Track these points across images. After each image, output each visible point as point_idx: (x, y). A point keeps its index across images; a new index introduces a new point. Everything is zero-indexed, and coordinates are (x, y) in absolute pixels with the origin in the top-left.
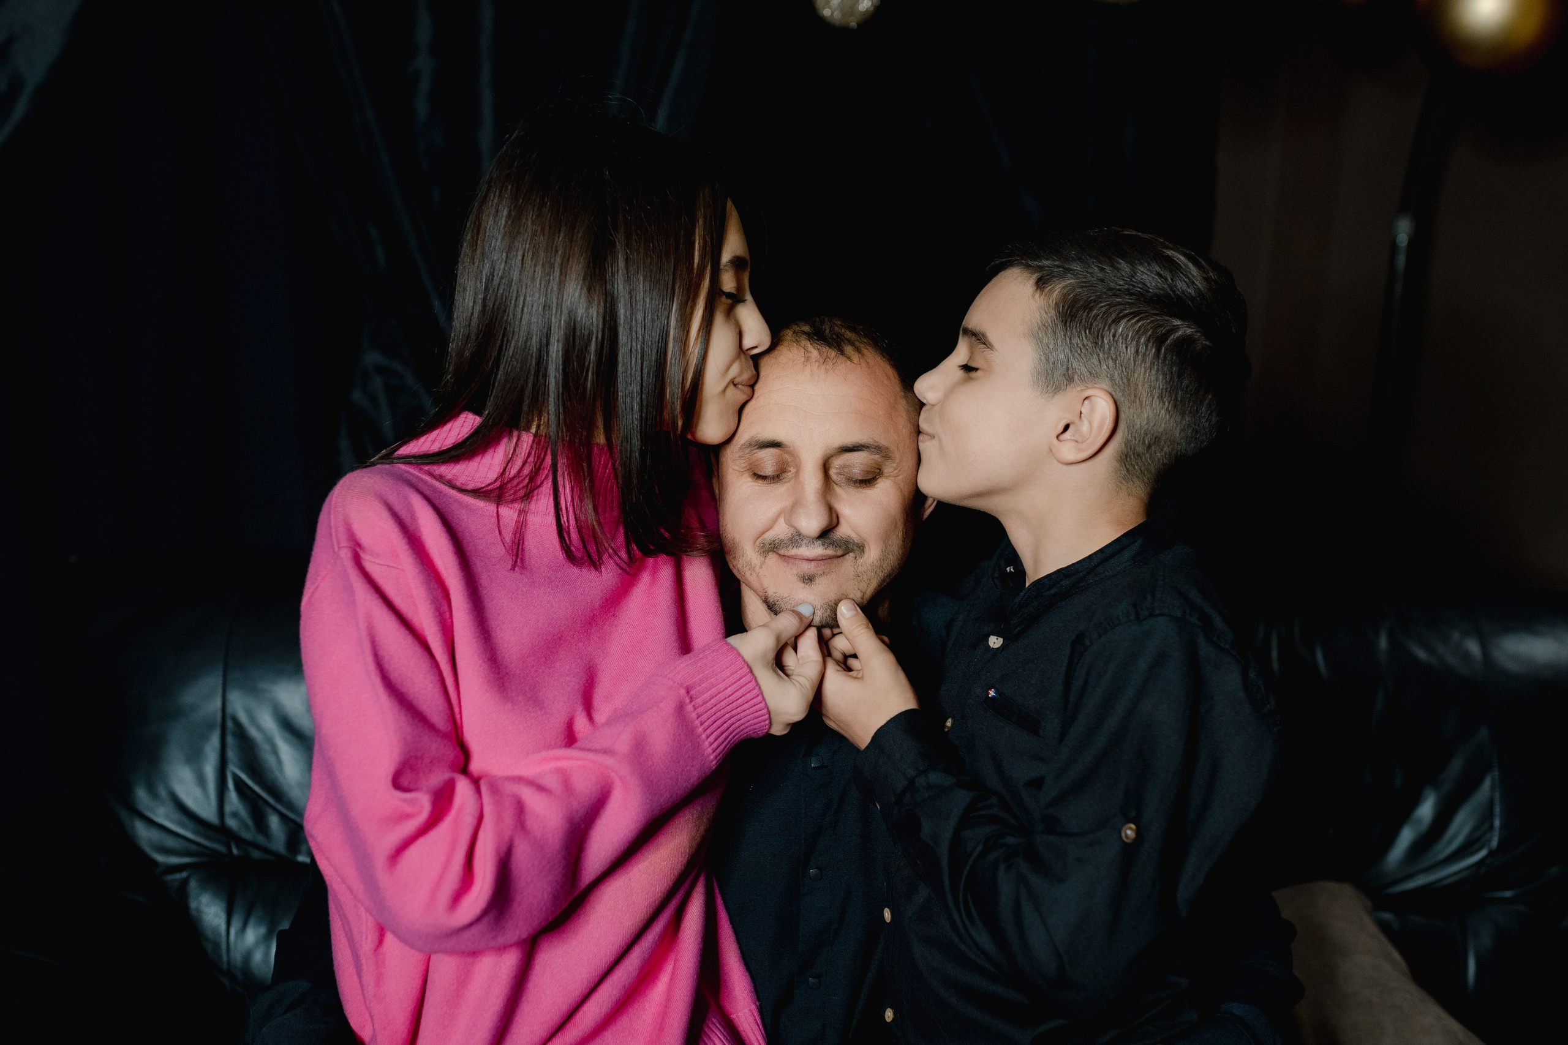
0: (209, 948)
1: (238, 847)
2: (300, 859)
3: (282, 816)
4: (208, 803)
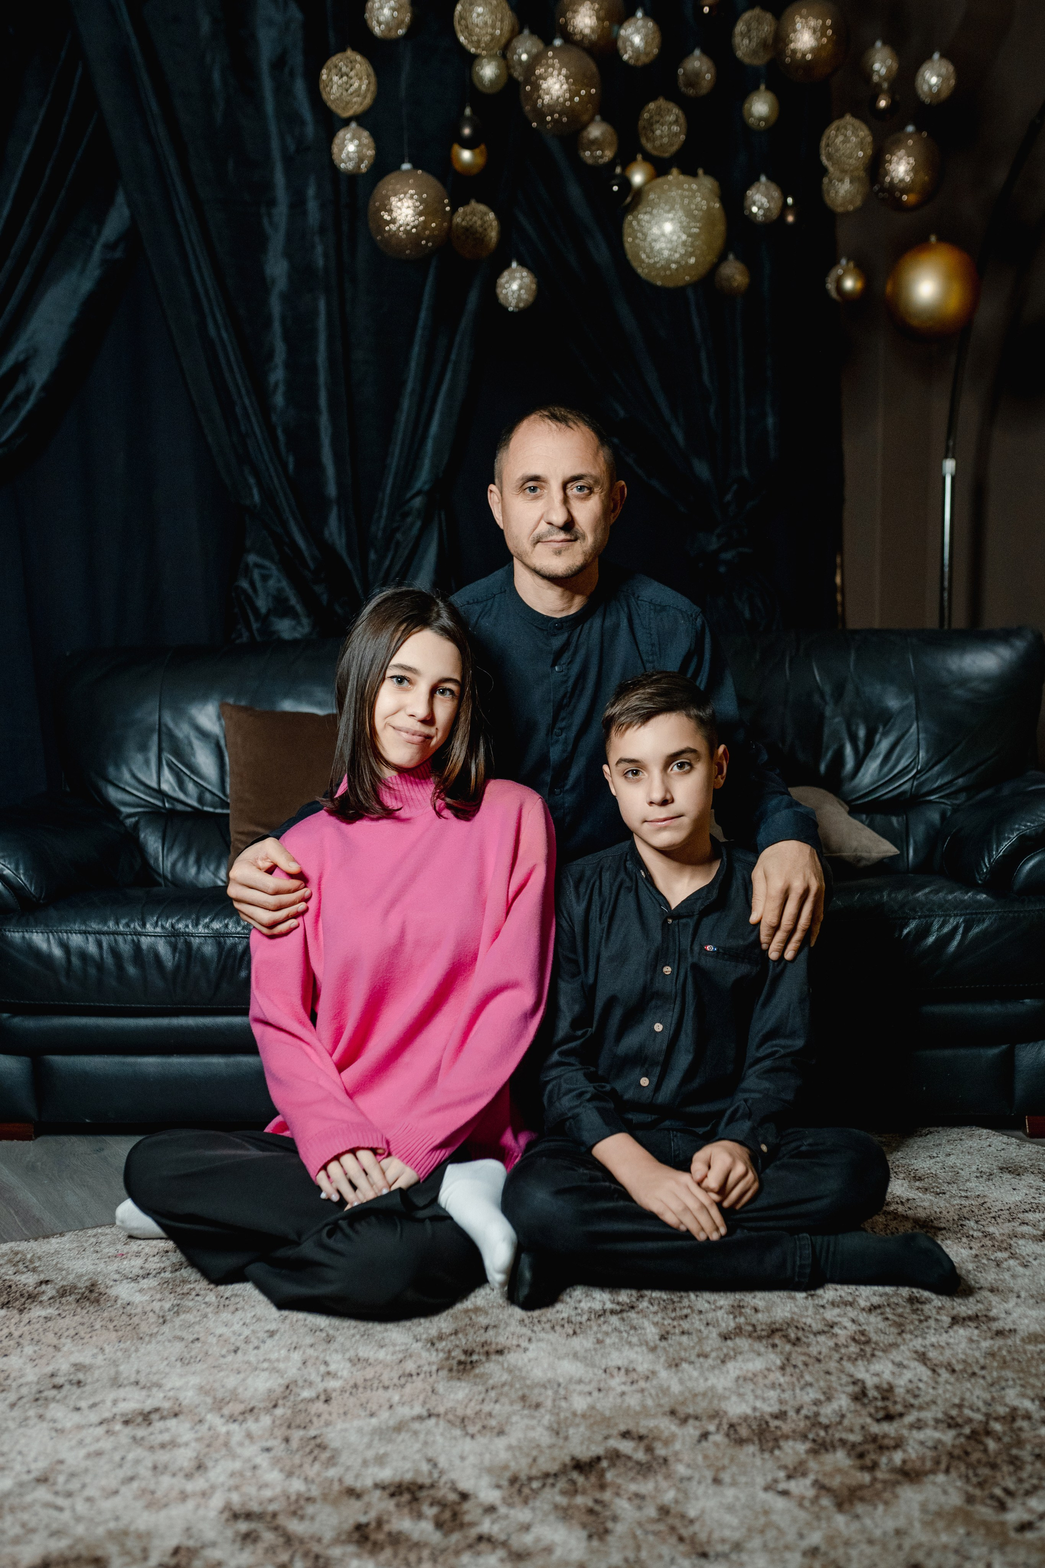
0: (152, 862)
1: (168, 802)
2: (206, 809)
3: (195, 782)
4: (151, 775)
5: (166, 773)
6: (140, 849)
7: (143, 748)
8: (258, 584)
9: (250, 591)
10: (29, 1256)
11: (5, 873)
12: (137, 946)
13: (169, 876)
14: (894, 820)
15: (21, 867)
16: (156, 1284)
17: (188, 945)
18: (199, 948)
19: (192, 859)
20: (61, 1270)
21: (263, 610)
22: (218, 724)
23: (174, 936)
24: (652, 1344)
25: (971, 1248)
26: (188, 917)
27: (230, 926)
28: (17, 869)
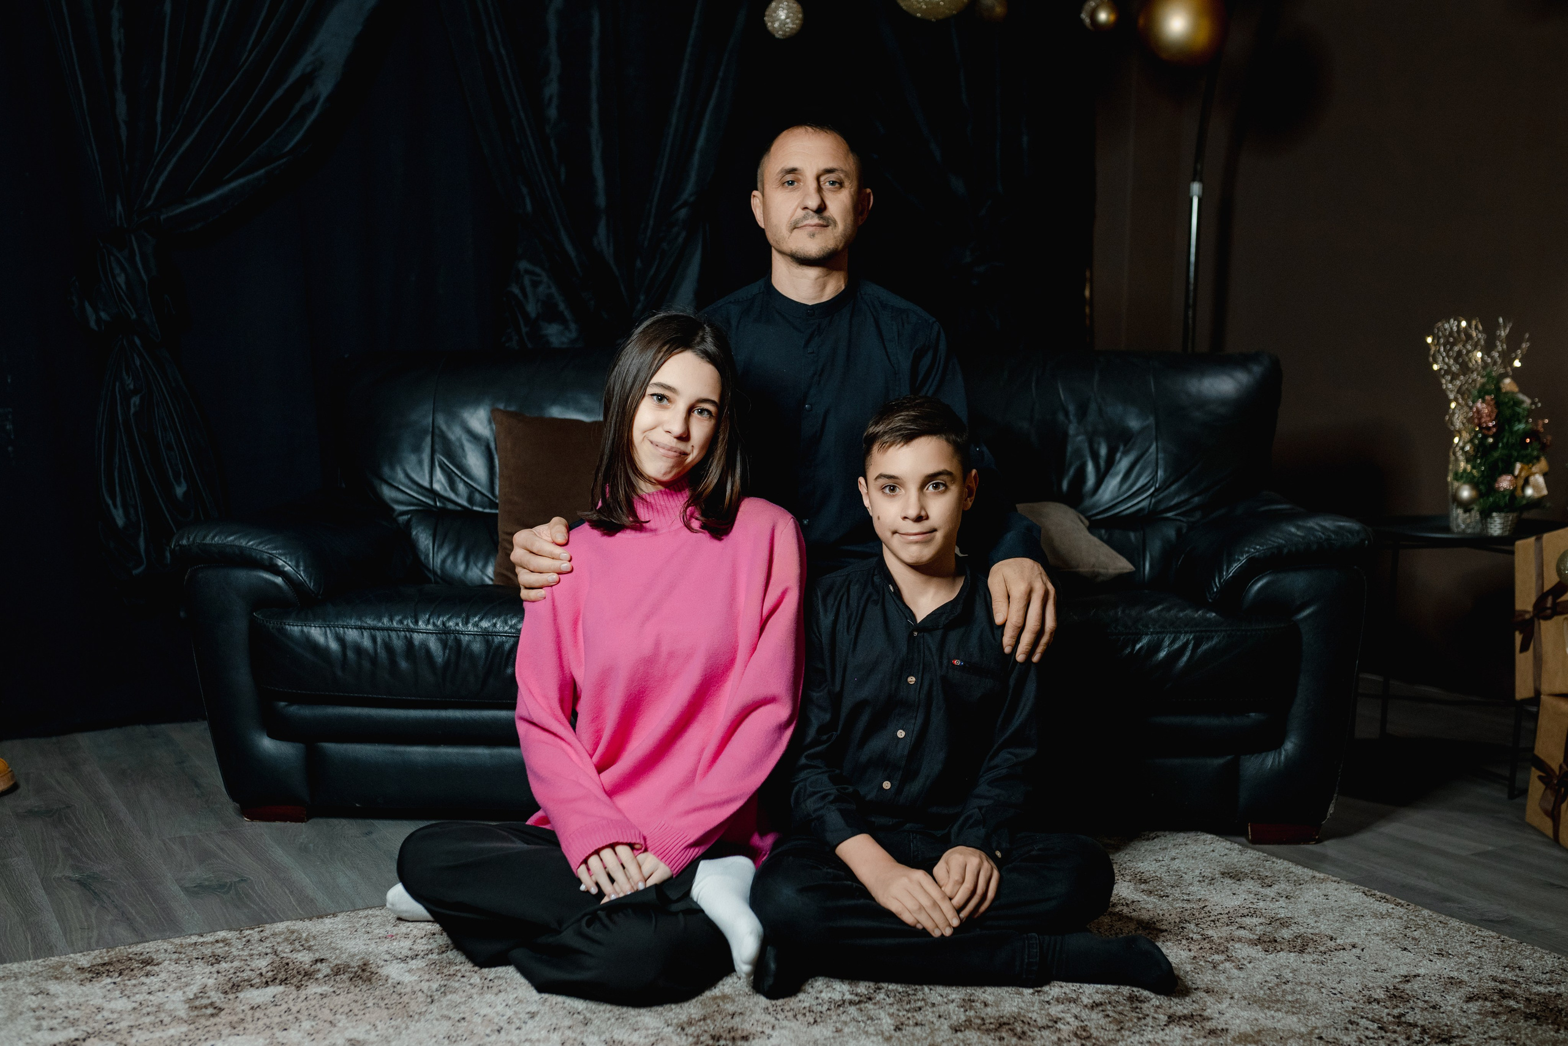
0: (423, 558)
1: (440, 501)
2: (475, 508)
3: (465, 483)
4: (424, 475)
5: (439, 474)
6: (412, 545)
7: (417, 449)
8: (529, 289)
9: (520, 296)
10: (304, 935)
11: (286, 569)
12: (410, 642)
13: (439, 572)
14: (1132, 535)
15: (301, 564)
16: (424, 965)
17: (458, 642)
18: (468, 645)
19: (461, 557)
20: (335, 949)
21: (533, 315)
22: (488, 427)
23: (445, 633)
24: (887, 1034)
25: (1190, 950)
26: (459, 616)
27: (498, 626)
28: (297, 566)
